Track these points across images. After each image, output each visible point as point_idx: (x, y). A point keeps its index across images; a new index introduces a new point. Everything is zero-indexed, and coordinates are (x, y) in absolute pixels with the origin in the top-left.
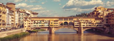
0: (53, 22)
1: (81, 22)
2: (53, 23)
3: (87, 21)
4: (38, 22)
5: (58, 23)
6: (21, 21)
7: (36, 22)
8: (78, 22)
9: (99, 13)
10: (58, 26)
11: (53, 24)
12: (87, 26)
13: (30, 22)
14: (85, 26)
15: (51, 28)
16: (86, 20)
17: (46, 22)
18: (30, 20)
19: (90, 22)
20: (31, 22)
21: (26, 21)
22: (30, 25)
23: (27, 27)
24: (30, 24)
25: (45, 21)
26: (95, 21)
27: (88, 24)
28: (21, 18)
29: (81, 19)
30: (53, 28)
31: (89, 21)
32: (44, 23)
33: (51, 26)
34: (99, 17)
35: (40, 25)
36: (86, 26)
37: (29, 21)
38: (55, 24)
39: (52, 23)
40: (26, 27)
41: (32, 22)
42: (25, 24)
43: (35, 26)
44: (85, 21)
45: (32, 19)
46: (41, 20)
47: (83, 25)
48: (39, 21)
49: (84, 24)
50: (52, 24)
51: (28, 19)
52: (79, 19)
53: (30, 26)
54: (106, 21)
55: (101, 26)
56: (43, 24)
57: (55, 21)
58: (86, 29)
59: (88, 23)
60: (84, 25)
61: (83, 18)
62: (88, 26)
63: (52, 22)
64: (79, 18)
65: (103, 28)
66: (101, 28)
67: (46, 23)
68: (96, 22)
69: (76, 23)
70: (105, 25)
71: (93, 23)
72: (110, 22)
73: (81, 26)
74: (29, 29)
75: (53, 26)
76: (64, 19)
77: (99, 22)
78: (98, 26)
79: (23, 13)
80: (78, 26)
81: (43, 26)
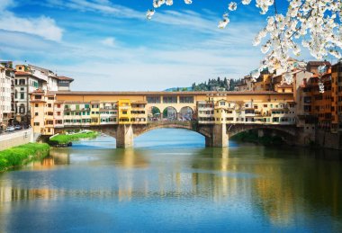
0: (130, 109)
1: (220, 106)
2: (129, 112)
3: (240, 103)
4: (77, 107)
5: (143, 112)
6: (18, 104)
7: (73, 107)
8: (210, 109)
9: (279, 77)
11: (129, 115)
12: (240, 122)
13: (51, 110)
14: (234, 122)
15: (122, 126)
16: (236, 102)
17: (105, 108)
18: (52, 102)
19: (250, 107)
20: (55, 109)
21: (37, 106)
22: (50, 118)
23: (42, 125)
24: (51, 114)
25: (101, 106)
26: (266, 106)
27: (244, 115)
28: (19, 96)
29: (220, 98)
30: (128, 126)
31: (247, 106)
32: (98, 110)
33: (121, 123)
34: (280, 91)
35: (86, 116)
36: (237, 119)
37: (50, 105)
38: (135, 116)
39: (125, 112)
40: (38, 124)
41: (59, 106)
42: (37, 114)
43: (67, 121)
44: (232, 105)
47: (228, 119)
48: (82, 106)
49: (230, 116)
50: (125, 116)
51: (46, 99)
52: (215, 99)
53: (51, 122)
54: (303, 104)
55: (287, 120)
56: (95, 116)
57: (133, 105)
58: (237, 133)
59: (243, 112)
60: (232, 119)
61: (228, 95)
62: (244, 122)
63: (126, 108)
64: (215, 95)
65: (294, 127)
66: (286, 126)
67: (105, 110)
68: (268, 109)
70: (302, 118)
71: (259, 110)
72: (318, 108)
73: (222, 122)
74: (49, 131)
75: (130, 122)
76: (164, 99)
77: (279, 107)
78: (275, 119)
79: (25, 78)
80: (212, 122)
81: (96, 120)
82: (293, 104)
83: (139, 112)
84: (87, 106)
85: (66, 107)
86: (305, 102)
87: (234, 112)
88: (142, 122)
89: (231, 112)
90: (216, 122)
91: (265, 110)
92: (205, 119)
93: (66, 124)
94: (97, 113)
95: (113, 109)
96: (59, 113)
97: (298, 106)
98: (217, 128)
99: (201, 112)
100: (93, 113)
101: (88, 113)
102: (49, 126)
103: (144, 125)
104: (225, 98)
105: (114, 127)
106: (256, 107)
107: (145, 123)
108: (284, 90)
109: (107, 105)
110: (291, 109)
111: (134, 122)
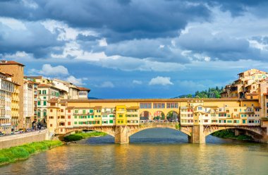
0: (125, 112)
1: (198, 111)
2: (124, 115)
3: (215, 108)
4: (84, 112)
5: (136, 116)
6: (42, 110)
7: (80, 112)
8: (191, 113)
9: (250, 87)
11: (124, 118)
12: (215, 123)
13: (63, 114)
14: (209, 123)
15: (119, 127)
16: (211, 107)
17: (106, 112)
18: (64, 108)
19: (222, 111)
20: (66, 113)
21: (51, 111)
22: (63, 120)
23: (55, 127)
24: (63, 117)
25: (103, 111)
26: (236, 110)
27: (217, 117)
28: (42, 103)
29: (199, 104)
30: (124, 127)
31: (220, 110)
32: (100, 114)
33: (118, 124)
34: (249, 98)
35: (91, 119)
36: (212, 121)
37: (62, 111)
38: (129, 119)
40: (51, 125)
41: (69, 111)
43: (76, 123)
44: (208, 109)
45: (70, 105)
46: (94, 108)
48: (88, 111)
49: (206, 118)
50: (121, 118)
51: (60, 106)
52: (195, 105)
53: (63, 124)
54: (266, 108)
56: (98, 119)
57: (128, 110)
58: (212, 132)
59: (217, 115)
60: (207, 121)
61: (205, 101)
62: (218, 123)
63: (122, 112)
64: (194, 102)
65: (259, 127)
67: (106, 114)
68: (238, 113)
69: (185, 115)
70: (264, 120)
71: (230, 113)
73: (199, 123)
74: (62, 131)
75: (125, 124)
76: (154, 105)
77: (247, 111)
78: (244, 121)
79: (47, 89)
80: (191, 123)
81: (98, 122)
82: (258, 109)
83: (133, 116)
84: (91, 111)
85: (76, 112)
87: (209, 115)
88: (135, 124)
89: (207, 116)
90: (195, 123)
91: (235, 114)
92: (186, 121)
93: (74, 125)
94: (99, 116)
95: (112, 113)
96: (69, 117)
97: (262, 110)
99: (182, 115)
100: (96, 116)
101: (92, 117)
102: (62, 126)
103: (137, 126)
104: (202, 104)
105: (113, 127)
106: (228, 111)
107: (138, 124)
108: (252, 97)
109: (107, 110)
110: (256, 113)
111: (128, 124)
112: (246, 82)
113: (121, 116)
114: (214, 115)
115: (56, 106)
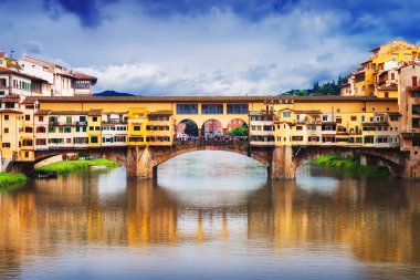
0: (145, 122)
1: (282, 119)
2: (143, 128)
3: (315, 114)
4: (69, 120)
5: (168, 128)
7: (62, 120)
8: (268, 123)
9: (385, 73)
10: (170, 143)
11: (144, 133)
12: (310, 143)
13: (29, 124)
14: (305, 142)
15: (133, 148)
16: (309, 113)
17: (110, 122)
18: (31, 112)
19: (329, 120)
20: (35, 123)
21: (7, 118)
22: (29, 136)
23: (15, 147)
24: (29, 130)
25: (104, 118)
26: (354, 119)
27: (319, 132)
29: (285, 106)
30: (142, 148)
31: (325, 118)
32: (98, 124)
33: (133, 143)
34: (381, 95)
35: (81, 134)
36: (310, 139)
37: (28, 118)
38: (152, 133)
40: (8, 145)
41: (41, 119)
42: (6, 130)
43: (55, 141)
44: (302, 117)
45: (44, 107)
46: (86, 113)
47: (294, 138)
48: (76, 119)
49: (298, 133)
50: (137, 133)
51: (23, 108)
52: (277, 108)
53: (29, 143)
54: (411, 116)
55: (385, 141)
56: (95, 133)
57: (152, 117)
59: (319, 128)
60: (301, 138)
61: (296, 101)
62: (320, 143)
63: (139, 121)
64: (276, 102)
65: (395, 151)
66: (385, 149)
67: (110, 124)
68: (358, 123)
69: (259, 127)
70: (407, 137)
71: (344, 124)
73: (285, 143)
74: (27, 155)
75: (145, 143)
76: (203, 107)
77: (375, 120)
78: (369, 139)
79: (7, 77)
80: (271, 143)
81: (94, 139)
82: (396, 116)
83: (162, 128)
84: (82, 119)
85: (52, 119)
86: (414, 112)
87: (304, 128)
88: (165, 143)
89: (299, 128)
90: (276, 143)
91: (353, 125)
92: (261, 138)
93: (53, 145)
94: (98, 128)
95: (121, 122)
96: (41, 130)
97: (403, 119)
98: (278, 152)
99: (254, 127)
100: (91, 128)
101: (84, 130)
102: (27, 148)
103: (168, 147)
104: (291, 107)
105: (123, 150)
106: (339, 120)
108: (386, 95)
109: (112, 116)
110: (392, 124)
111: (152, 143)
112: (381, 65)
113: (137, 128)
114: (312, 127)
115: (16, 108)
